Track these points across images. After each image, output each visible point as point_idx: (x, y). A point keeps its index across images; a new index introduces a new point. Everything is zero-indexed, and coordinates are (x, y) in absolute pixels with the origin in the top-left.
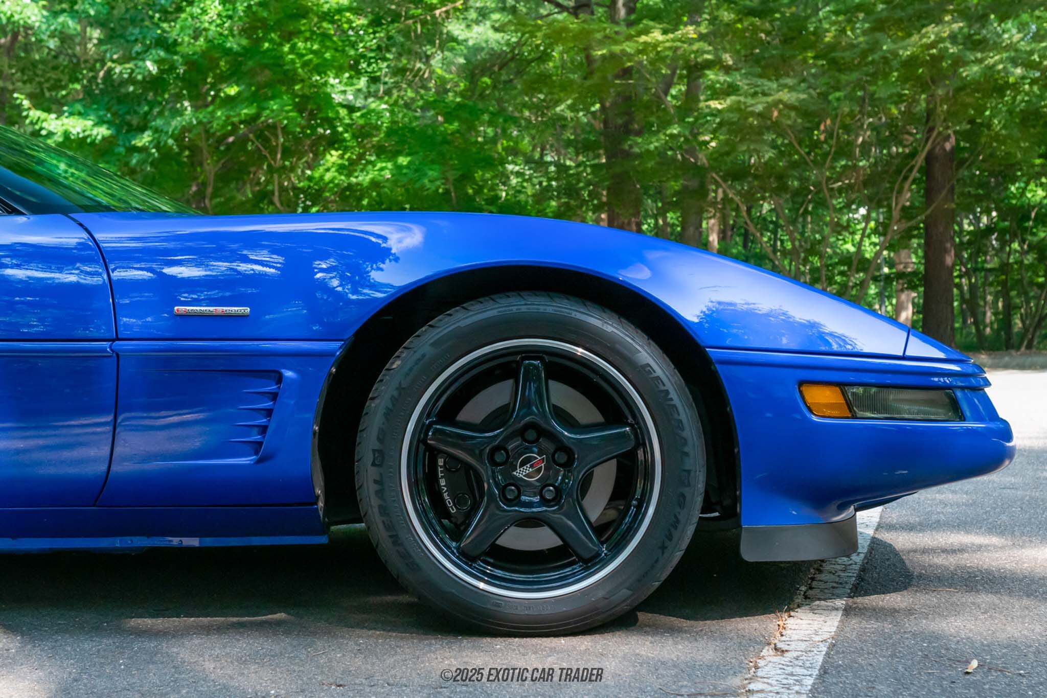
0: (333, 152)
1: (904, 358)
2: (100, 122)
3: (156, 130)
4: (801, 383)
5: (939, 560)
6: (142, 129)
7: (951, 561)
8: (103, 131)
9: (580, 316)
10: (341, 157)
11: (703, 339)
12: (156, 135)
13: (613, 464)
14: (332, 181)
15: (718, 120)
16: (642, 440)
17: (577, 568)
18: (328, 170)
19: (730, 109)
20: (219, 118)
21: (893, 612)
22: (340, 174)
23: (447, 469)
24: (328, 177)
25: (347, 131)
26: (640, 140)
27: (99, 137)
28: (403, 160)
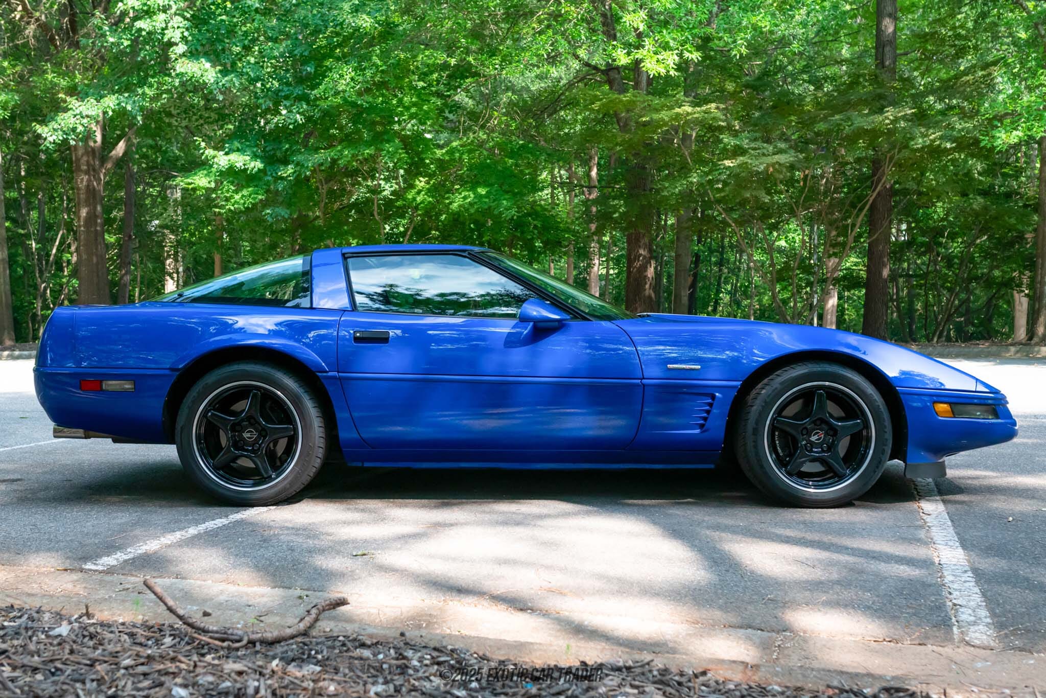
0: (421, 179)
1: (976, 392)
2: (255, 156)
3: (298, 164)
4: (935, 402)
5: (969, 482)
6: (285, 162)
7: (976, 482)
8: (258, 165)
9: (845, 374)
10: (428, 183)
11: (895, 383)
12: (298, 168)
13: (848, 438)
14: (422, 202)
15: (728, 172)
16: (867, 426)
17: (836, 479)
18: (419, 192)
19: (739, 166)
20: (347, 156)
21: (962, 503)
22: (429, 197)
23: (779, 436)
24: (419, 199)
25: (432, 164)
26: (667, 185)
27: (256, 169)
28: (482, 191)
